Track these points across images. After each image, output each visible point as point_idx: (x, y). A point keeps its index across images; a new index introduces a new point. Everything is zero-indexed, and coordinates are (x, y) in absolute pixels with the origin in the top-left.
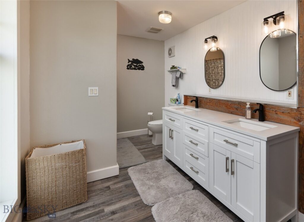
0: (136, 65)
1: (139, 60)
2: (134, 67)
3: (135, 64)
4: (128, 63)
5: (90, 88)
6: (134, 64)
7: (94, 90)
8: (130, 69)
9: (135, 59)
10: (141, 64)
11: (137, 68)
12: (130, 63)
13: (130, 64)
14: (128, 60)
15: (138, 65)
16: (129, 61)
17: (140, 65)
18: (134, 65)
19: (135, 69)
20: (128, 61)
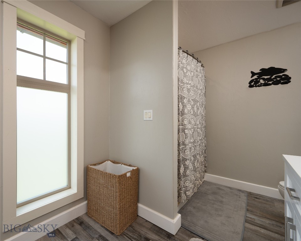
0: (269, 77)
1: (276, 67)
2: (263, 82)
3: (266, 77)
4: (252, 77)
5: (145, 111)
6: (263, 77)
7: (148, 113)
8: (256, 86)
9: (267, 67)
10: (281, 74)
11: (271, 82)
12: (256, 77)
13: (255, 79)
14: (252, 72)
15: (274, 77)
16: (253, 74)
17: (279, 77)
18: (264, 79)
19: (266, 85)
20: (251, 75)
